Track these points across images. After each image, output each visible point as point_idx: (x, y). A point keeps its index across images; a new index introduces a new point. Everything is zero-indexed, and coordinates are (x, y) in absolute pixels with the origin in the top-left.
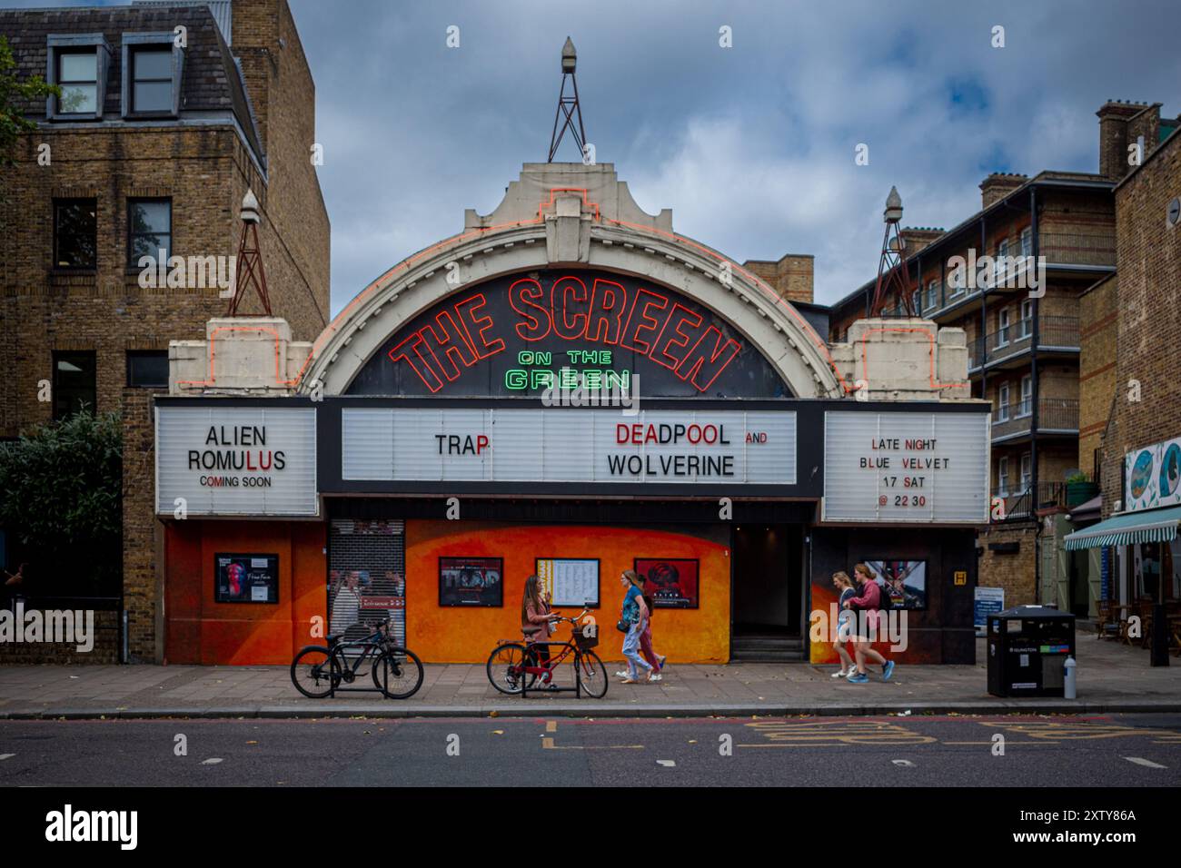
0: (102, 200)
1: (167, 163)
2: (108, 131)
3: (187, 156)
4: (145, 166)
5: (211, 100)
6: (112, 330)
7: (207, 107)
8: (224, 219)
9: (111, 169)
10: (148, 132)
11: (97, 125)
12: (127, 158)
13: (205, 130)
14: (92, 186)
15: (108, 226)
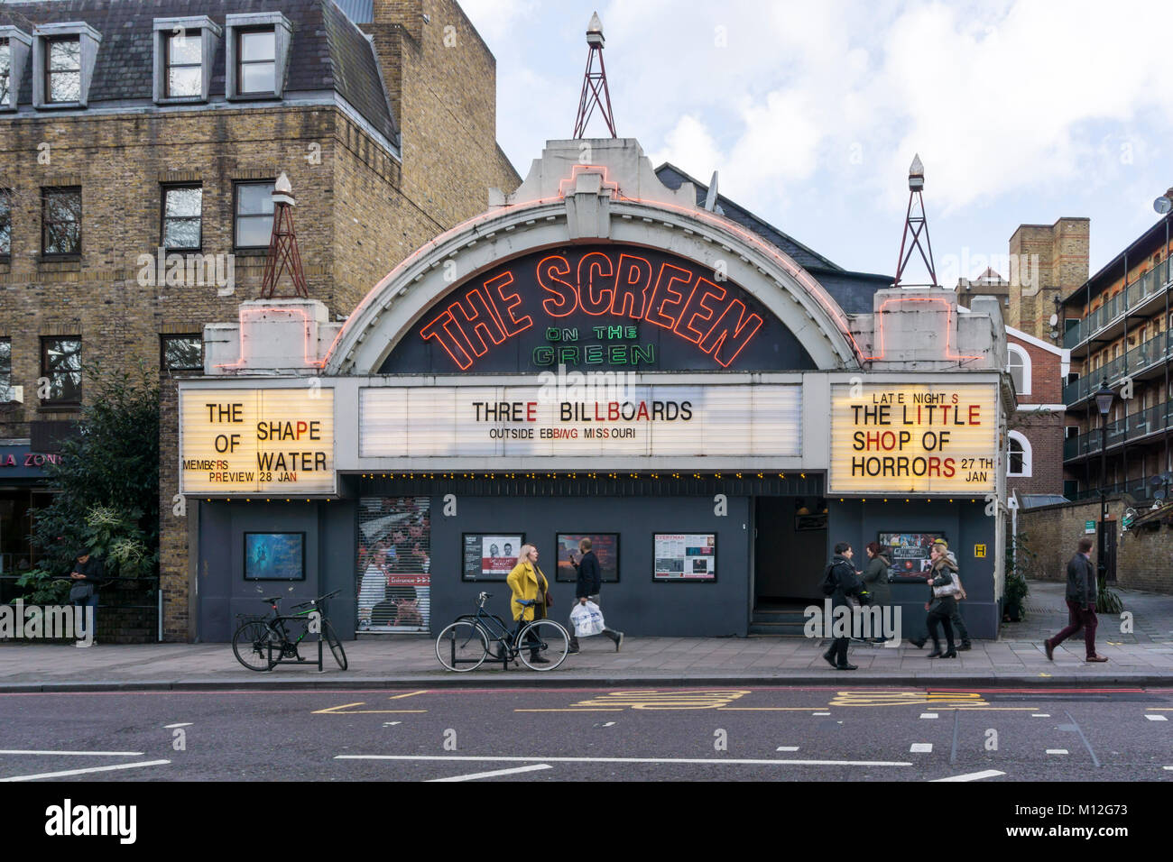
0: (208, 184)
1: (271, 145)
2: (212, 113)
3: (290, 137)
4: (248, 148)
5: (314, 80)
6: (217, 313)
7: (310, 87)
8: (327, 199)
9: (216, 151)
10: (252, 113)
11: (202, 108)
12: (231, 139)
13: (307, 111)
14: (197, 169)
15: (214, 208)
